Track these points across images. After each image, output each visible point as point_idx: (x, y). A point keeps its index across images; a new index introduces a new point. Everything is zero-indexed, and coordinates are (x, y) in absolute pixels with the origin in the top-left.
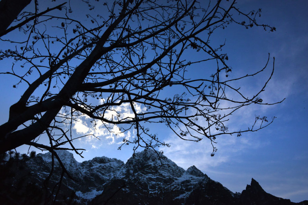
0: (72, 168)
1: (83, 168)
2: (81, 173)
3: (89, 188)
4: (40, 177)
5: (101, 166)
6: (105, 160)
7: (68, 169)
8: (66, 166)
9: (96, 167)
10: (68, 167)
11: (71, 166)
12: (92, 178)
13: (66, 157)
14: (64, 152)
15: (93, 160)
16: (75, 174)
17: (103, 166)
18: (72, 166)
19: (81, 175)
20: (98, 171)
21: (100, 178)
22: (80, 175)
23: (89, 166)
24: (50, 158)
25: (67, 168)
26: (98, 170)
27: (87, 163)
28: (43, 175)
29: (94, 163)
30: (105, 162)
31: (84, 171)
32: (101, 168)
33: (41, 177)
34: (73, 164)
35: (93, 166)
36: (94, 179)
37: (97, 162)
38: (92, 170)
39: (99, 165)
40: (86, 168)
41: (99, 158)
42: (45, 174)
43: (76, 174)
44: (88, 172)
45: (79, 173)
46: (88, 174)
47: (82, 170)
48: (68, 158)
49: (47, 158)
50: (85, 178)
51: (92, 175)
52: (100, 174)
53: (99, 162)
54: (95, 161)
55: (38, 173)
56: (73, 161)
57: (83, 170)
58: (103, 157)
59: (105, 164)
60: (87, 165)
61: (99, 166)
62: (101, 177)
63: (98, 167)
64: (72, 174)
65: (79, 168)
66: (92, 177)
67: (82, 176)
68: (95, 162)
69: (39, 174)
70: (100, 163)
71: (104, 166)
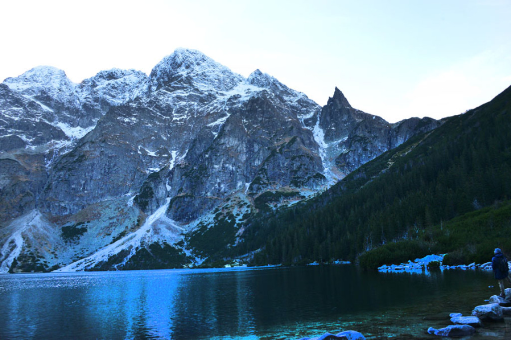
0: (63, 93)
1: (82, 91)
2: (79, 99)
3: (93, 120)
4: (6, 116)
5: (109, 84)
6: (116, 73)
7: (56, 96)
8: (52, 92)
9: (101, 86)
10: (55, 93)
11: (60, 91)
12: (97, 105)
13: (52, 77)
14: (49, 70)
15: (97, 76)
16: (68, 103)
17: (113, 85)
18: (63, 91)
19: (78, 102)
20: (105, 93)
21: (108, 104)
22: (76, 102)
23: (92, 86)
24: (25, 83)
25: (53, 95)
26: (105, 90)
27: (89, 82)
28: (12, 112)
29: (98, 81)
30: (116, 76)
31: (84, 96)
32: (109, 87)
33: (8, 116)
34: (64, 88)
35: (97, 85)
36: (100, 106)
37: (104, 78)
38: (94, 92)
39: (107, 82)
40: (87, 90)
41: (107, 72)
42: (14, 111)
43: (70, 102)
44: (90, 96)
45: (74, 100)
46: (89, 100)
47: (81, 94)
48: (56, 78)
49: (21, 83)
50: (85, 106)
51: (96, 100)
52: (108, 97)
53: (107, 77)
54: (100, 77)
55: (3, 111)
56: (63, 83)
57: (83, 94)
58: (112, 69)
59: (116, 80)
60: (89, 85)
61: (107, 85)
62: (109, 102)
63: (104, 86)
64: (63, 104)
65: (76, 92)
66: (96, 103)
67: (81, 103)
68: (99, 79)
69: (4, 113)
70: (108, 80)
71: (114, 83)
